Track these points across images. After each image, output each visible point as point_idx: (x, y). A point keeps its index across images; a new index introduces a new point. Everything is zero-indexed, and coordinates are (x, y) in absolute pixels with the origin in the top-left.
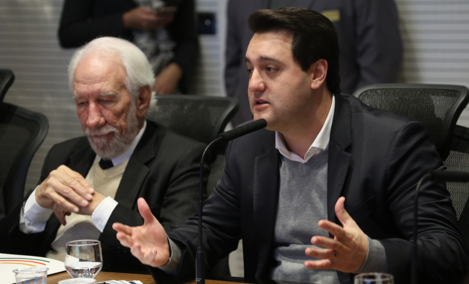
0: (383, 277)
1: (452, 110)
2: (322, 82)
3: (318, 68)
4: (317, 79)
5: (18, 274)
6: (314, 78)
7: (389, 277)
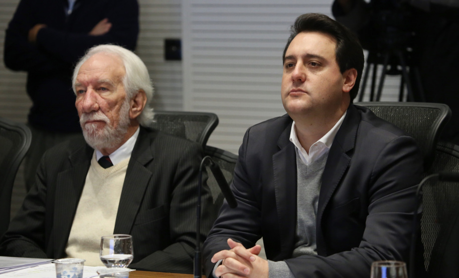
0: (396, 264)
1: (436, 125)
2: (351, 88)
3: (349, 76)
4: (347, 85)
5: (58, 265)
6: (345, 83)
7: (402, 264)
